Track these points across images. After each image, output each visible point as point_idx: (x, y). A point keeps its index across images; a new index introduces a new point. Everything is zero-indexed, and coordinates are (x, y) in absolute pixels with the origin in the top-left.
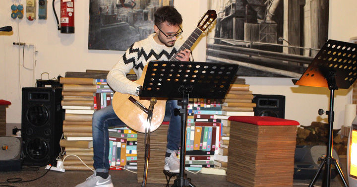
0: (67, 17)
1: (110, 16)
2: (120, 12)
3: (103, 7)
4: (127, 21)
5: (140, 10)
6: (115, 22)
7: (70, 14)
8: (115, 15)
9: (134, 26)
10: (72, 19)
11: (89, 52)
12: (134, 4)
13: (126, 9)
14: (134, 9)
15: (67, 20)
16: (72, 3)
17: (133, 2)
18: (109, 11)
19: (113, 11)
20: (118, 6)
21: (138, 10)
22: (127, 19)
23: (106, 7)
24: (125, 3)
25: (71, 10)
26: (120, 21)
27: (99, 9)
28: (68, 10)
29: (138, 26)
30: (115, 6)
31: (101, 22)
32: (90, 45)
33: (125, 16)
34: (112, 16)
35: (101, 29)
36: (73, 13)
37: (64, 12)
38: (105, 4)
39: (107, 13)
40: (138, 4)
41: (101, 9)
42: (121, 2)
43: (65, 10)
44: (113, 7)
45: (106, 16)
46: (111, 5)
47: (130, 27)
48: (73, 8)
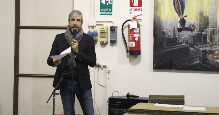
0: (134, 42)
1: (172, 38)
2: (181, 35)
3: (165, 31)
4: (187, 43)
5: (199, 32)
6: (176, 45)
7: (137, 39)
8: (176, 38)
9: (194, 48)
10: (138, 43)
11: (154, 71)
12: (193, 27)
13: (186, 32)
14: (194, 32)
15: (134, 44)
16: (138, 29)
17: (193, 26)
18: (171, 34)
19: (174, 34)
20: (180, 30)
21: (197, 33)
22: (187, 41)
23: (168, 30)
24: (185, 27)
25: (138, 35)
26: (182, 43)
27: (162, 33)
28: (135, 35)
29: (197, 47)
30: (176, 30)
31: (164, 44)
32: (155, 65)
33: (185, 38)
34: (174, 38)
35: (164, 50)
36: (139, 38)
37: (131, 37)
38: (167, 28)
39: (169, 36)
40: (197, 28)
41: (163, 33)
42: (181, 26)
43: (132, 36)
44: (174, 30)
45: (168, 39)
46: (173, 28)
47: (190, 48)
48: (139, 33)
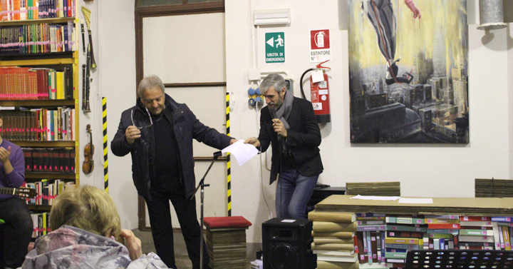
0: (320, 102)
1: (378, 95)
2: (391, 90)
3: (367, 84)
4: (401, 101)
5: (419, 85)
6: (385, 105)
7: (324, 98)
8: (385, 94)
9: (412, 108)
10: (326, 104)
11: (352, 146)
12: (410, 77)
13: (399, 84)
14: (411, 84)
15: (320, 106)
16: (325, 82)
17: (409, 75)
18: (376, 89)
19: (381, 89)
20: (389, 82)
21: (416, 86)
22: (402, 98)
23: (371, 83)
24: (398, 76)
25: (325, 92)
26: (393, 102)
27: (362, 88)
28: (321, 92)
29: (417, 107)
30: (384, 82)
31: (366, 104)
32: (353, 137)
33: (398, 95)
34: (380, 95)
35: (367, 114)
36: (327, 96)
37: (315, 95)
38: (370, 80)
39: (373, 91)
40: (416, 78)
41: (364, 87)
42: (392, 76)
43: (317, 93)
44: (381, 83)
45: (372, 96)
46: (378, 80)
47: (407, 109)
48: (327, 88)
